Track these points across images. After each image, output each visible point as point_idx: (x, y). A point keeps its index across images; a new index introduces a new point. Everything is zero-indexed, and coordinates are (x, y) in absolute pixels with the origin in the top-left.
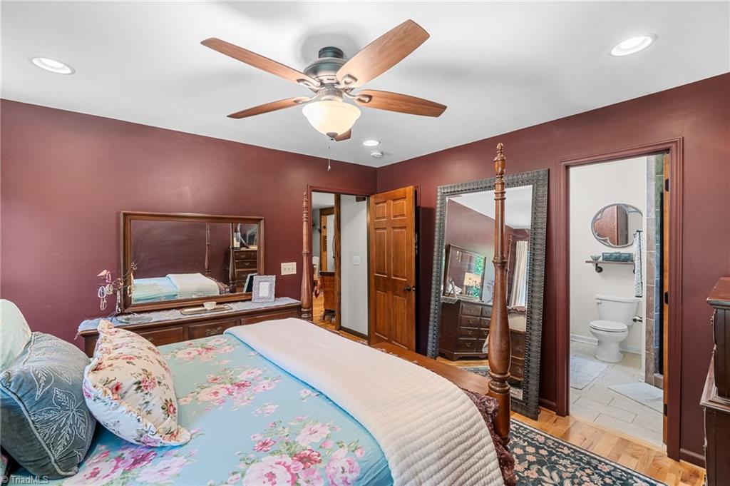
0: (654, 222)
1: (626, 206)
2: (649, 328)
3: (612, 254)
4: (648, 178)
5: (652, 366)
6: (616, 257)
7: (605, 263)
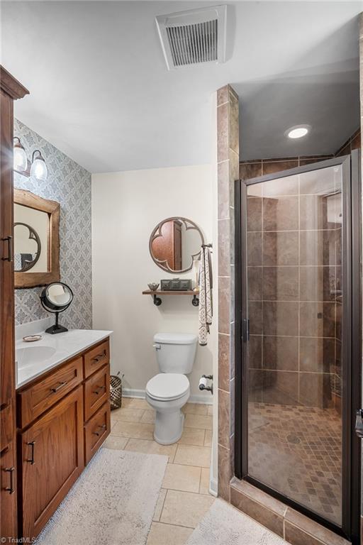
0: (228, 225)
1: (184, 220)
2: (223, 405)
3: (170, 281)
4: (218, 152)
5: (227, 468)
6: (175, 285)
7: (164, 294)
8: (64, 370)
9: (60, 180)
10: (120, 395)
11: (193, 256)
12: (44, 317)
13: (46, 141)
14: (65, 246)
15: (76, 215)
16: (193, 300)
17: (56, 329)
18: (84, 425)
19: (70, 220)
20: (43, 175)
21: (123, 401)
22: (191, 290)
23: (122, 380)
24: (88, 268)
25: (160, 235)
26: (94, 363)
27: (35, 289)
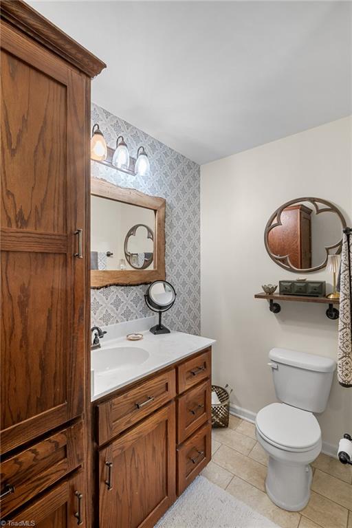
1: (313, 201)
6: (300, 288)
7: (283, 299)
8: (151, 383)
9: (167, 176)
10: (227, 413)
11: (327, 250)
12: (149, 315)
13: (152, 138)
14: (171, 243)
15: (184, 210)
16: (328, 311)
17: (159, 329)
18: (176, 448)
19: (178, 215)
20: (147, 171)
21: (231, 420)
22: (325, 296)
23: (230, 396)
24: (196, 266)
25: (279, 223)
26: (190, 377)
27: (141, 286)
